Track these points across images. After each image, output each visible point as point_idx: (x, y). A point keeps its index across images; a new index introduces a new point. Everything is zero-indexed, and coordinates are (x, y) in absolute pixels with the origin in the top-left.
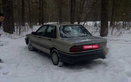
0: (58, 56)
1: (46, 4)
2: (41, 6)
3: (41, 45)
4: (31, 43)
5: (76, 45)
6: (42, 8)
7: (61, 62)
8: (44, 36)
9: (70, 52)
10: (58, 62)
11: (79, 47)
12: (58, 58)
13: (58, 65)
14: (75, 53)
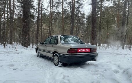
0: (58, 58)
1: (54, 30)
2: (50, 32)
3: (46, 51)
4: (40, 51)
5: (73, 48)
6: (51, 33)
7: (61, 62)
8: (49, 44)
9: (68, 53)
10: (59, 63)
11: (75, 50)
12: (59, 59)
13: (58, 66)
14: (72, 54)
